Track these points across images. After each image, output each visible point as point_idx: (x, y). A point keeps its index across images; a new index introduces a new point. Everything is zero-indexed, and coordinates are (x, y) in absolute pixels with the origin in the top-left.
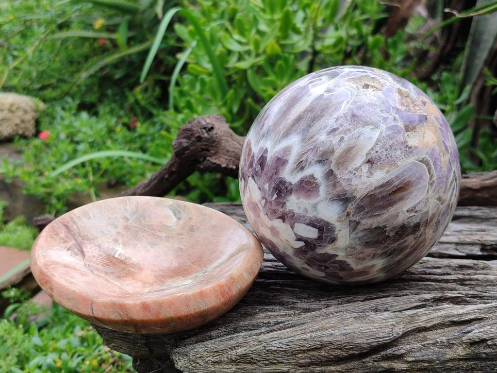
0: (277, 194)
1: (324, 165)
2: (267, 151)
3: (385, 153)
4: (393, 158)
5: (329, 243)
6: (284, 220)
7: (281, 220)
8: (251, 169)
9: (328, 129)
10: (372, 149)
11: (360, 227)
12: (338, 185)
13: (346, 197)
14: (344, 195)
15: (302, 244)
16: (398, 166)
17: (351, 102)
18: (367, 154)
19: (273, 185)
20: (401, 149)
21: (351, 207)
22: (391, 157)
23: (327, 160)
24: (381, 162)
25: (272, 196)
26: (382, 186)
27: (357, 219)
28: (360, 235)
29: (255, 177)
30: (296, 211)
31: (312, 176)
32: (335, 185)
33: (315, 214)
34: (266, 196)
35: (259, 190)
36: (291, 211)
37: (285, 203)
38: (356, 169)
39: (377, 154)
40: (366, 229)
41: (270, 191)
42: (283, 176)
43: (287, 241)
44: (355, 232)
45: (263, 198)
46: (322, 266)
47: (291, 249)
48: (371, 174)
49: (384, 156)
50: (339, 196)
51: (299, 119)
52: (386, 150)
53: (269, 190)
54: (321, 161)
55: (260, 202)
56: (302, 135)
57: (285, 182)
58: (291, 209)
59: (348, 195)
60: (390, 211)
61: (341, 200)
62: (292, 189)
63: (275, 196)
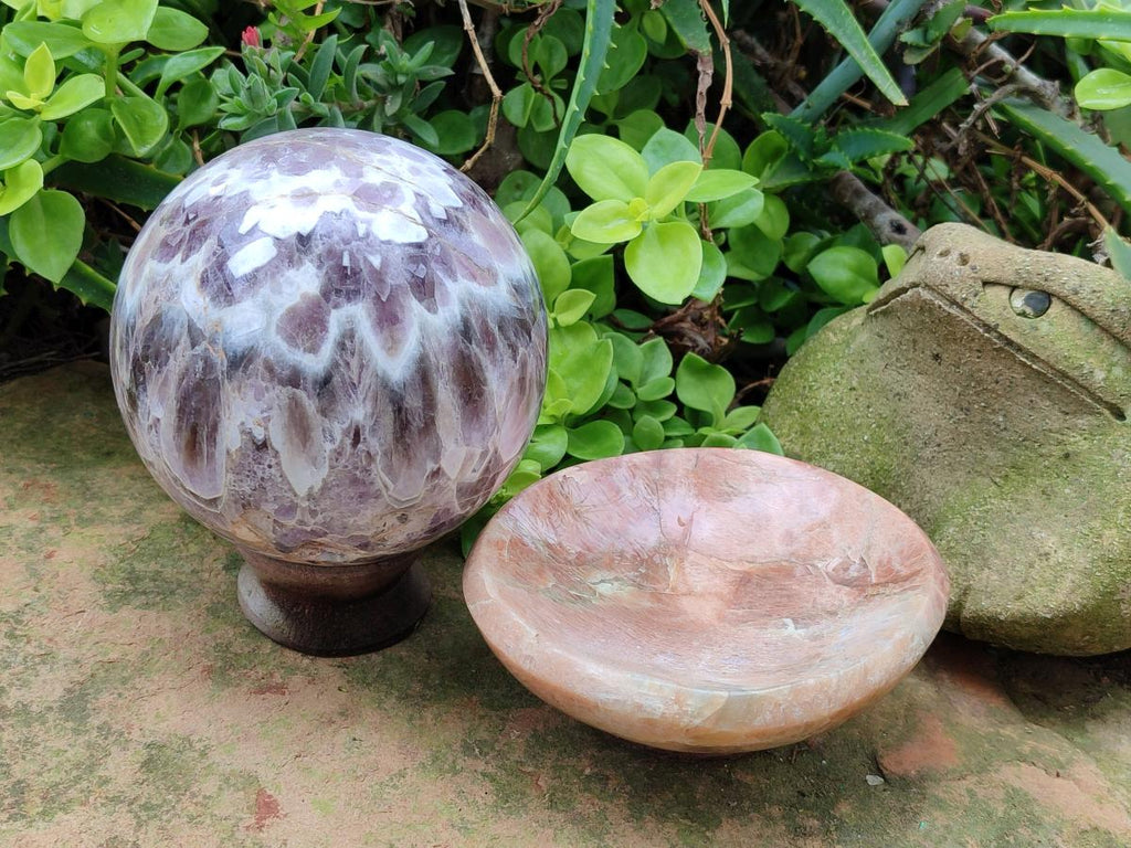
0: (346, 268)
1: (315, 382)
2: (429, 310)
3: (260, 474)
4: (243, 477)
5: (206, 271)
6: (300, 237)
7: (305, 232)
8: (438, 251)
9: (366, 434)
10: (278, 464)
11: (185, 340)
12: (267, 375)
13: (241, 369)
14: (246, 367)
15: (243, 229)
16: (227, 471)
17: (384, 491)
18: (277, 452)
19: (365, 274)
20: (250, 496)
21: (220, 361)
22: (248, 476)
23: (319, 394)
24: (250, 460)
25: (352, 256)
26: (215, 428)
27: (199, 349)
28: (177, 329)
29: (412, 251)
30: (291, 273)
31: (314, 350)
32: (270, 369)
33: (259, 299)
34: (362, 245)
35: (387, 238)
36: (300, 262)
37: (319, 267)
38: (268, 419)
39: (267, 463)
40: (178, 344)
41: (362, 261)
42: (360, 305)
43: (272, 207)
44: (186, 326)
45: (367, 235)
46: (195, 218)
47: (258, 199)
48: (243, 432)
49: (255, 469)
50: (250, 361)
51: (430, 403)
52: (262, 479)
53: (365, 259)
54: (325, 384)
55: (369, 222)
56: (396, 389)
57: (349, 300)
58: (302, 269)
59: (240, 373)
60: (175, 402)
61: (243, 357)
62: (328, 300)
63: (346, 262)
